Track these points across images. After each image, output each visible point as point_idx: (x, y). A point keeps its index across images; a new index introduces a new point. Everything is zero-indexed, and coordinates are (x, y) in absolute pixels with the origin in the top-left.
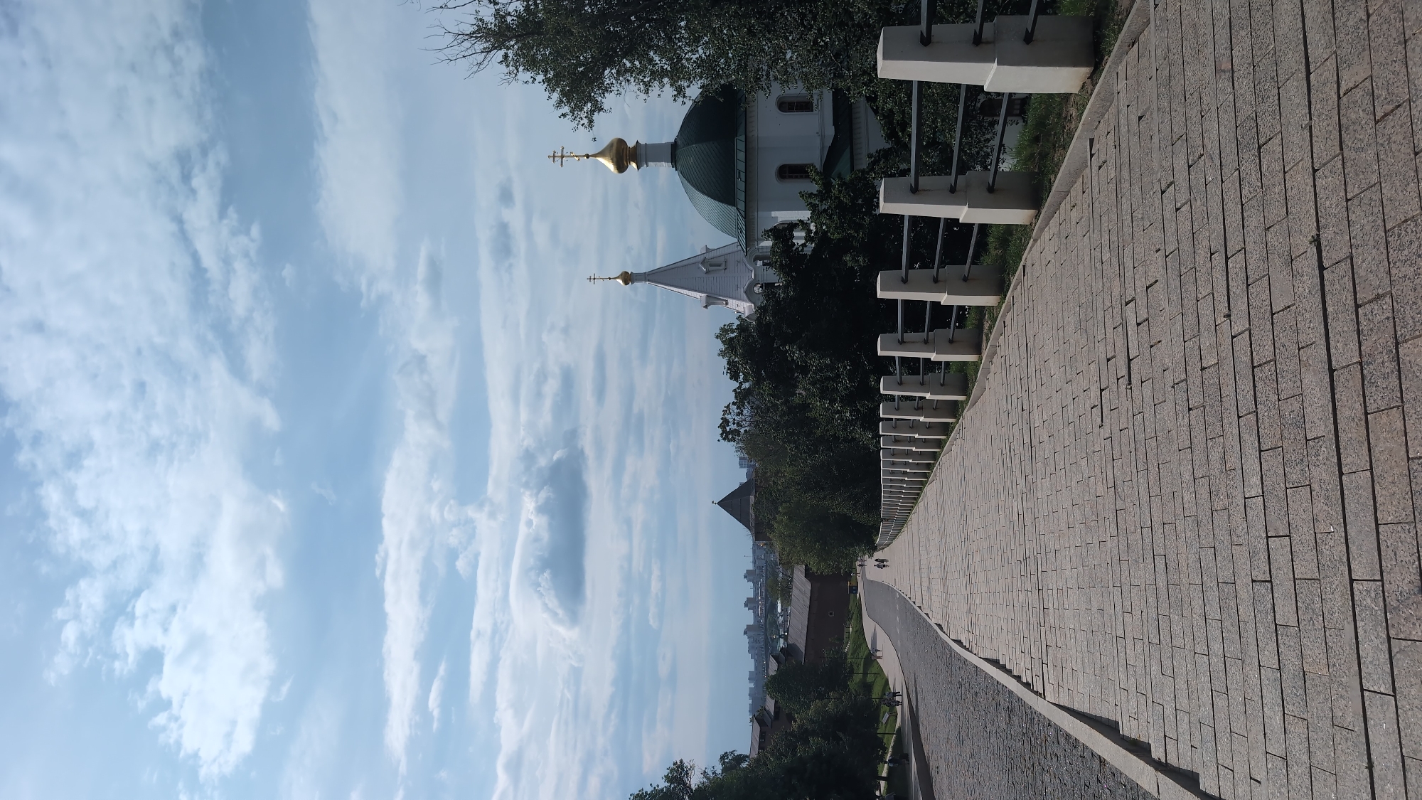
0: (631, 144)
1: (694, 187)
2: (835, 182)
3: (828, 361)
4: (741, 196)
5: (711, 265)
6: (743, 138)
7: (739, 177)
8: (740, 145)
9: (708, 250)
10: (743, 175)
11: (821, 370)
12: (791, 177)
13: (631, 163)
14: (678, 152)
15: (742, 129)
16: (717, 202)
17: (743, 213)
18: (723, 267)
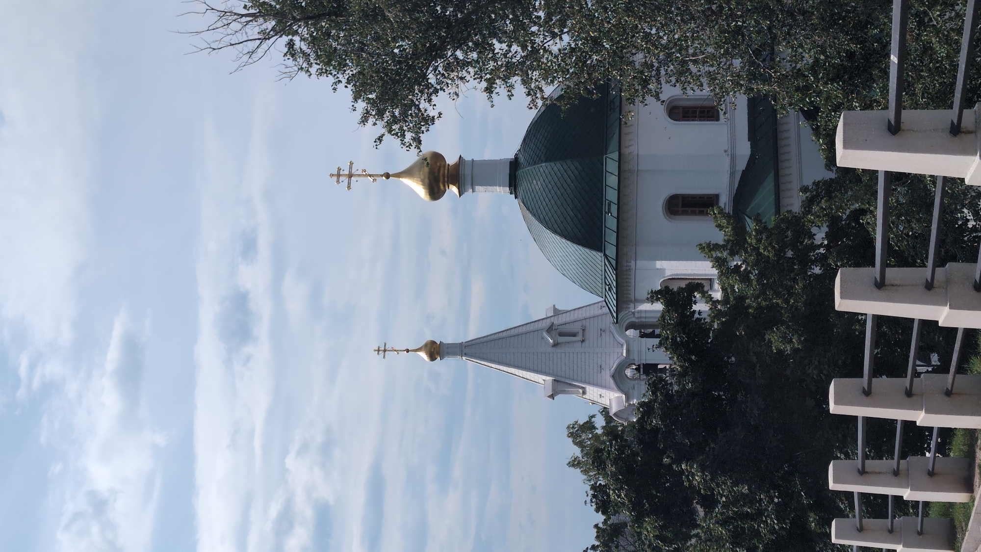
0: (451, 160)
1: (541, 222)
2: (751, 225)
3: (745, 490)
4: (611, 237)
5: (562, 334)
6: (615, 156)
7: (609, 211)
8: (612, 166)
9: (557, 312)
10: (614, 209)
11: (735, 502)
12: (684, 213)
13: (451, 186)
14: (520, 172)
15: (614, 144)
16: (575, 245)
17: (614, 263)
18: (579, 338)
